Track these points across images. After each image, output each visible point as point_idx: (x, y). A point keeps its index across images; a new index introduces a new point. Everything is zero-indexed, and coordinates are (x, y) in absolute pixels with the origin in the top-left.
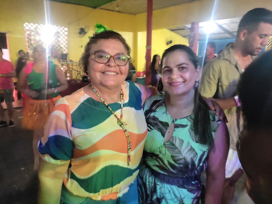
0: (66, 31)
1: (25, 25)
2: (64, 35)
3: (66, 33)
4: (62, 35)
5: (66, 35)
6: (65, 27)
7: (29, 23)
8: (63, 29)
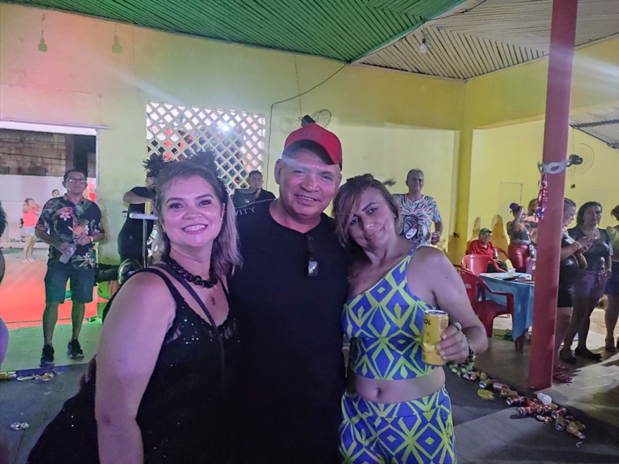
0: (261, 127)
1: (149, 110)
2: (255, 139)
3: (262, 133)
4: (249, 138)
5: (260, 138)
6: (260, 115)
7: (162, 104)
8: (255, 121)
